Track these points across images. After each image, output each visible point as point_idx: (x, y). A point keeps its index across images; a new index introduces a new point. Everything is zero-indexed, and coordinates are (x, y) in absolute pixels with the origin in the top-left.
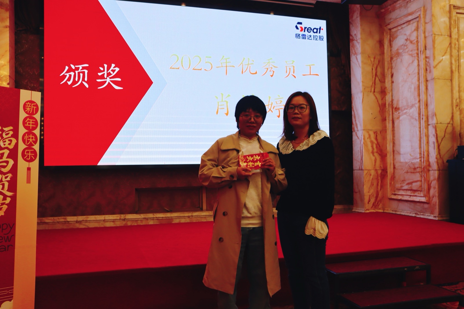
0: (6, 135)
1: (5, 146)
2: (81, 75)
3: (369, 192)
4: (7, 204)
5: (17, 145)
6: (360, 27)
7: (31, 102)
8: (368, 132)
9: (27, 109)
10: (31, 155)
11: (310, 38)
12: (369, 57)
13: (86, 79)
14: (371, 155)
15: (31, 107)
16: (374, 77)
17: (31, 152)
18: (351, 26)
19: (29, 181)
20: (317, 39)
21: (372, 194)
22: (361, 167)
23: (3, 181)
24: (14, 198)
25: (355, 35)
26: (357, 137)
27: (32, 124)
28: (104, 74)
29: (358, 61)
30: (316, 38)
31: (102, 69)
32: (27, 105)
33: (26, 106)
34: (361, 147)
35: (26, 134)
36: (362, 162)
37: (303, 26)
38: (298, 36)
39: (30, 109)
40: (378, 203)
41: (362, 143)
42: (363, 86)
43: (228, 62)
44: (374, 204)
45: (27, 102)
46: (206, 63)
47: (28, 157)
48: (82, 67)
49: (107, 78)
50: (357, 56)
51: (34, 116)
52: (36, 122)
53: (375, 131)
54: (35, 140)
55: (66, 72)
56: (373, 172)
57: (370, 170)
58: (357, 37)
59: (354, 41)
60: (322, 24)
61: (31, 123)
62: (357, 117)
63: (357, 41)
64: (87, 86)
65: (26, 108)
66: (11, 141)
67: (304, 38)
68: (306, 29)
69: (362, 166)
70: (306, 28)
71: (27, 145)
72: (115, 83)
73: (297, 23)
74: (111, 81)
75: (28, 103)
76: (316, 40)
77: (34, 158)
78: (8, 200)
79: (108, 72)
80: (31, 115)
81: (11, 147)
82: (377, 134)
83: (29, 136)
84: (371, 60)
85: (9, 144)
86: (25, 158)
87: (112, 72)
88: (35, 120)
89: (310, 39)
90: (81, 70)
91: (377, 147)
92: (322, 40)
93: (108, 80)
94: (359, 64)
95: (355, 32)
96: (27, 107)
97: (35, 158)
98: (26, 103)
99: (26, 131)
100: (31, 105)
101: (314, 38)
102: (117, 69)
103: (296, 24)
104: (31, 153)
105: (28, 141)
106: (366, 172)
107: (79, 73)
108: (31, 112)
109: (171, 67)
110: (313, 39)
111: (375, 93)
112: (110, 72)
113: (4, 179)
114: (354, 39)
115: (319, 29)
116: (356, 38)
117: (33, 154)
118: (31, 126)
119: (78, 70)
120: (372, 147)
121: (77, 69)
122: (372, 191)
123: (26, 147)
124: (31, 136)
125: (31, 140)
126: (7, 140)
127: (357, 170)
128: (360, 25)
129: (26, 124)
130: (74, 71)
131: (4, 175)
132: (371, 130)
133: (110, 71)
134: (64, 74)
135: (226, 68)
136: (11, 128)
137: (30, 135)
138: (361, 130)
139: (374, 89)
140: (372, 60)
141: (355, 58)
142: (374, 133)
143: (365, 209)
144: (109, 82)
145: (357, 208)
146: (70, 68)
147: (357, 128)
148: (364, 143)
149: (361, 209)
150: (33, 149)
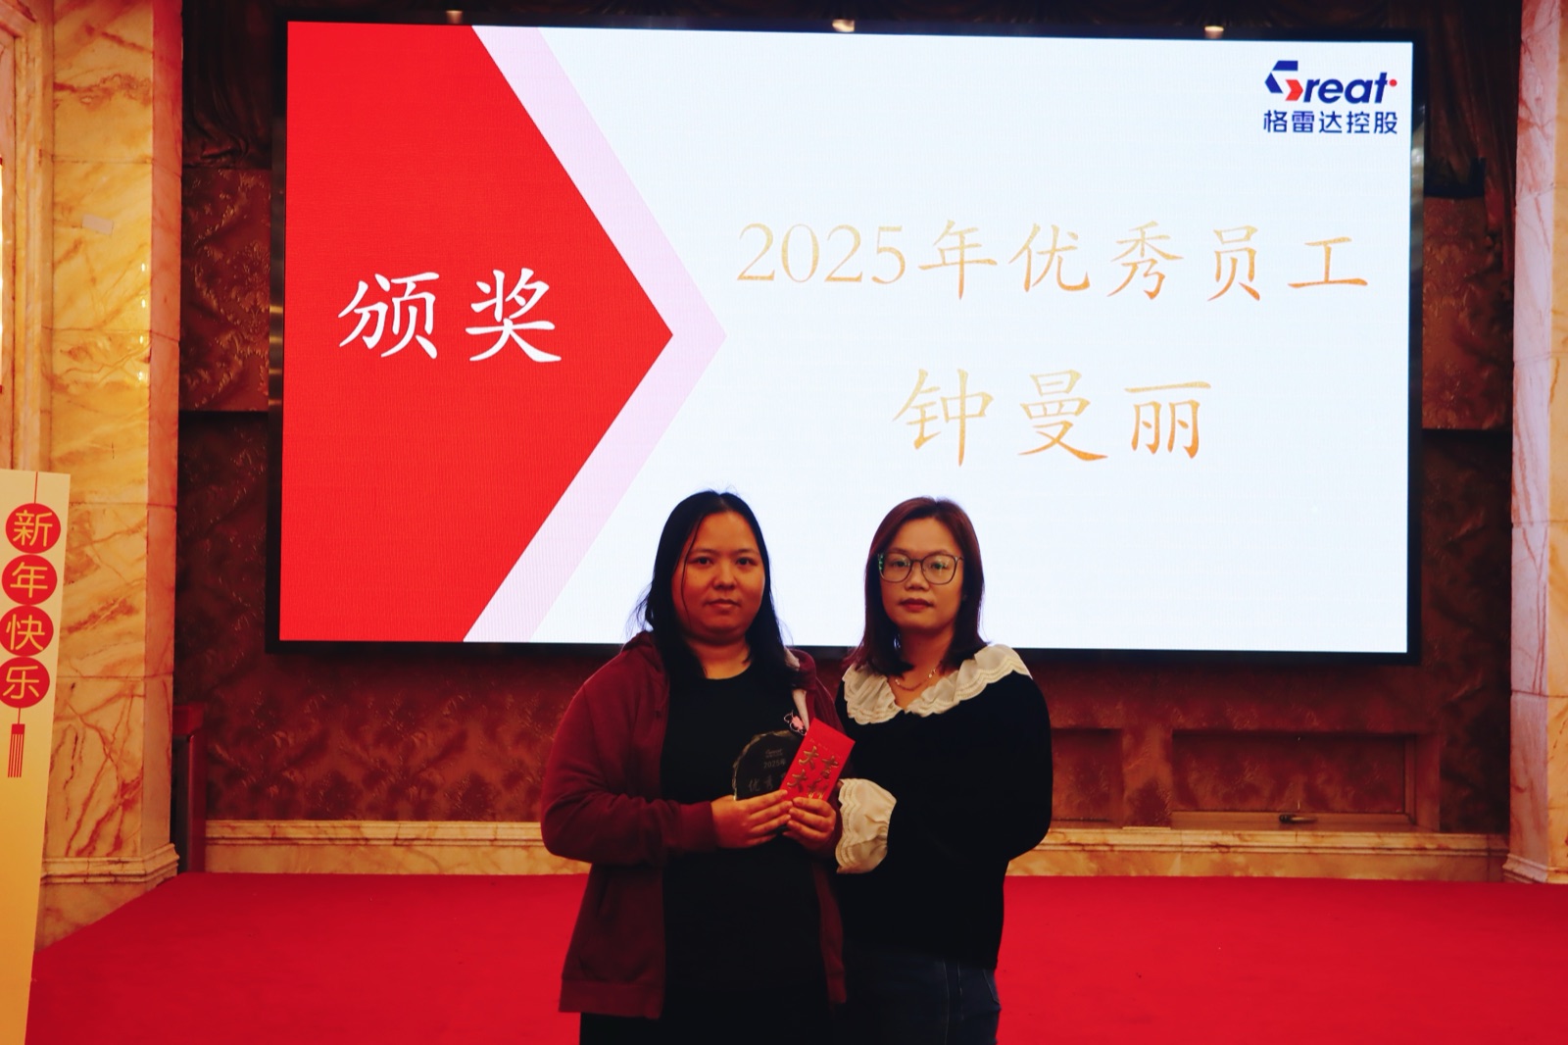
2: (413, 311)
11: (1334, 127)
13: (429, 328)
18: (1525, 59)
20: (1365, 128)
22: (1538, 682)
25: (1538, 100)
26: (1529, 548)
28: (494, 305)
29: (1541, 219)
30: (1362, 126)
31: (485, 288)
34: (1541, 597)
35: (15, 617)
36: (1543, 662)
37: (1302, 77)
38: (1274, 121)
41: (1544, 578)
42: (1557, 328)
43: (969, 246)
46: (880, 251)
48: (417, 283)
49: (506, 321)
50: (1539, 194)
54: (43, 634)
55: (361, 305)
58: (1543, 109)
59: (1531, 131)
60: (1394, 59)
62: (1528, 463)
63: (1542, 128)
64: (431, 351)
67: (1303, 128)
68: (1316, 90)
69: (1541, 678)
70: (1318, 82)
71: (14, 652)
72: (531, 337)
73: (1274, 63)
74: (516, 331)
76: (1362, 131)
79: (508, 299)
83: (23, 622)
87: (521, 300)
89: (1330, 128)
90: (413, 293)
92: (1391, 130)
93: (508, 329)
94: (1545, 232)
101: (1350, 124)
102: (541, 288)
103: (1268, 68)
105: (19, 639)
106: (1556, 706)
107: (404, 306)
109: (744, 272)
110: (1343, 128)
112: (513, 299)
114: (1531, 120)
115: (1377, 82)
116: (1541, 117)
119: (403, 295)
121: (399, 290)
123: (12, 656)
124: (30, 622)
125: (29, 634)
127: (1524, 692)
130: (386, 298)
133: (514, 294)
134: (353, 310)
135: (962, 270)
137: (27, 619)
138: (1543, 522)
141: (1534, 203)
143: (1553, 869)
144: (510, 337)
145: (1522, 859)
146: (374, 286)
147: (1529, 514)
148: (1551, 581)
149: (1536, 864)
150: (36, 662)
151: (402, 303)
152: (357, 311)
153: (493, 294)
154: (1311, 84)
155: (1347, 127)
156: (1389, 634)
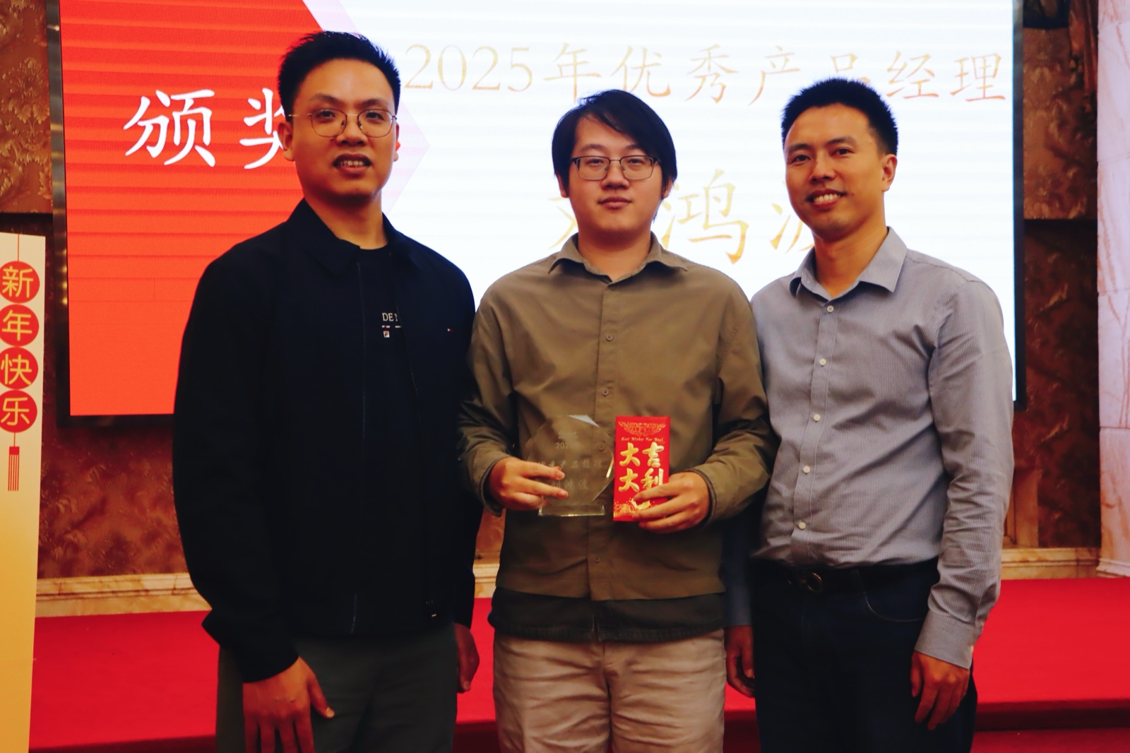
2: (192, 124)
7: (19, 265)
9: (5, 286)
10: (19, 413)
13: (207, 139)
15: (17, 279)
17: (22, 405)
19: (13, 484)
22: (1124, 418)
26: (1114, 312)
27: (23, 327)
28: (264, 119)
31: (257, 104)
32: (8, 274)
33: (4, 278)
34: (1126, 350)
35: (7, 356)
39: (16, 284)
45: (7, 266)
47: (12, 418)
48: (195, 99)
50: (1119, 24)
51: (27, 304)
52: (34, 320)
54: (30, 371)
55: (144, 118)
61: (19, 323)
62: (1112, 244)
64: (210, 159)
65: (4, 283)
69: (1127, 415)
71: (8, 386)
75: (11, 269)
77: (28, 421)
79: (277, 114)
80: (18, 302)
83: (14, 360)
88: (29, 316)
90: (192, 108)
96: (8, 281)
97: (33, 419)
98: (5, 269)
99: (6, 346)
100: (18, 275)
104: (19, 407)
105: (12, 375)
107: (184, 120)
108: (17, 295)
117: (27, 410)
118: (19, 331)
119: (182, 109)
121: (179, 105)
123: (8, 389)
124: (19, 360)
125: (19, 371)
127: (1111, 428)
129: (7, 327)
130: (167, 111)
134: (136, 124)
137: (17, 358)
138: (1126, 289)
141: (1115, 31)
145: (1112, 562)
146: (155, 103)
147: (1114, 284)
149: (1122, 564)
150: (25, 395)
151: (181, 117)
152: (141, 124)
153: (263, 109)
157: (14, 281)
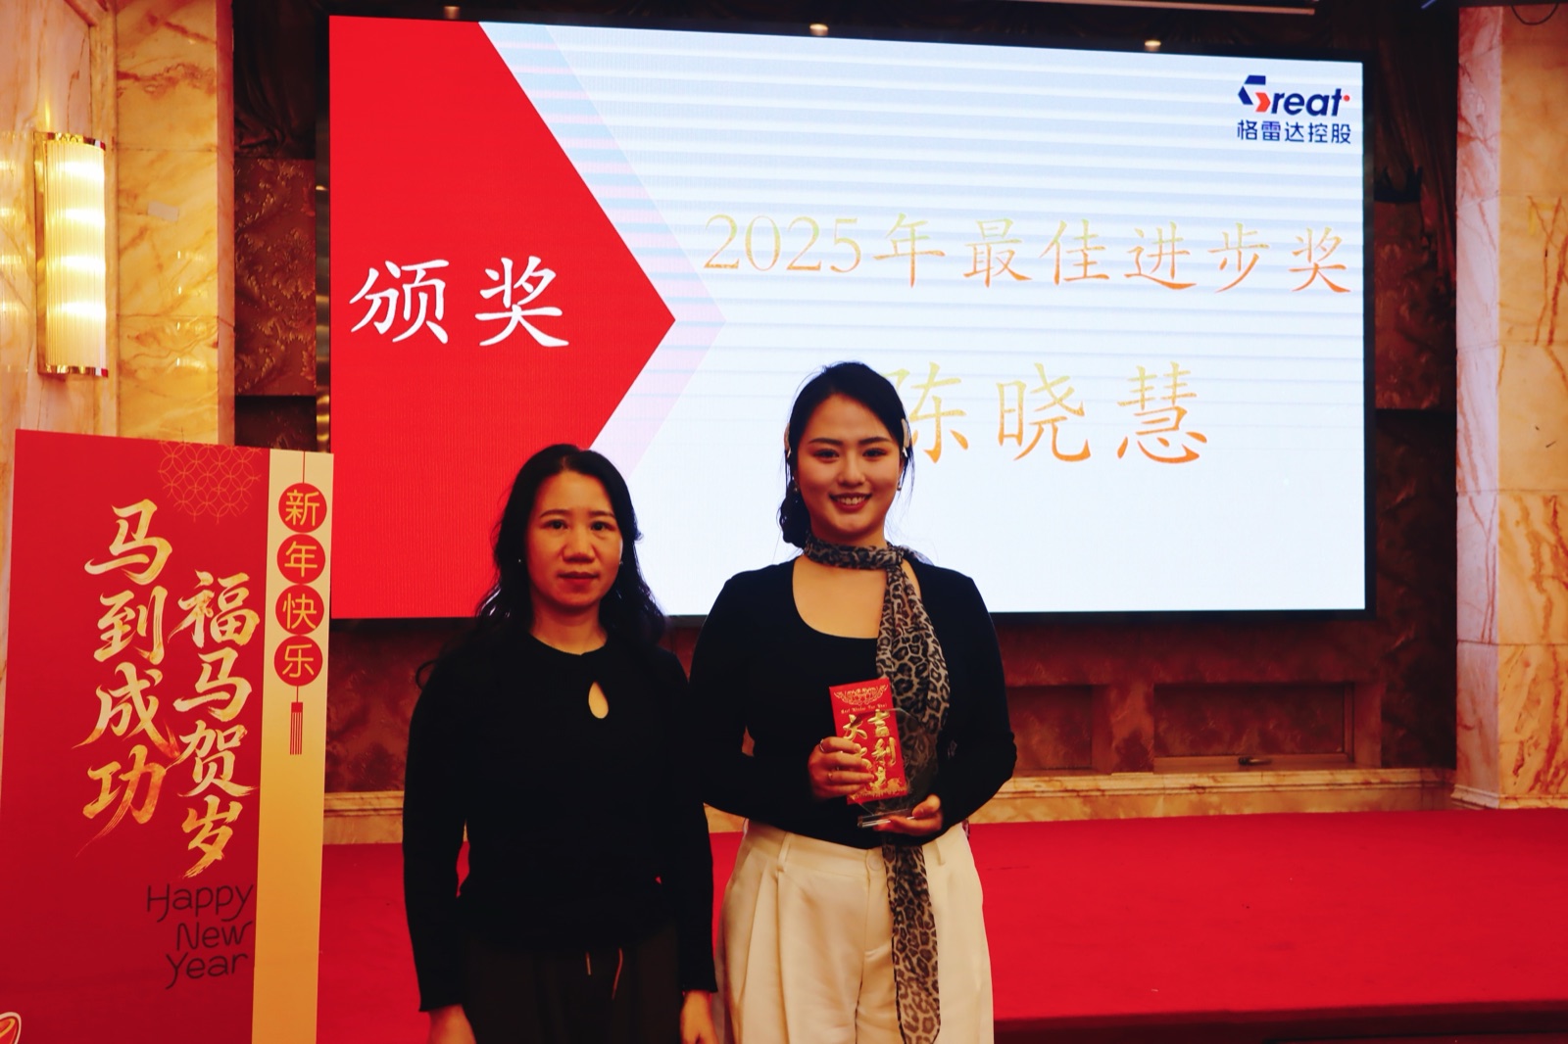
0: (229, 600)
1: (227, 637)
2: (423, 297)
3: (1517, 730)
4: (230, 825)
5: (259, 632)
6: (1500, 87)
7: (304, 488)
8: (1519, 499)
9: (289, 513)
10: (303, 663)
11: (1297, 136)
12: (1534, 204)
13: (439, 313)
14: (1532, 588)
15: (301, 504)
16: (1553, 281)
17: (305, 653)
18: (1464, 81)
19: (296, 747)
20: (1324, 138)
21: (1531, 738)
22: (1487, 631)
23: (218, 751)
24: (251, 804)
25: (1479, 117)
26: (1476, 515)
27: (308, 561)
28: (502, 291)
29: (1485, 222)
30: (1321, 136)
31: (492, 274)
32: (291, 499)
33: (288, 503)
34: (1491, 557)
35: (289, 595)
36: (1492, 615)
37: (1269, 91)
38: (1247, 130)
39: (301, 511)
40: (1556, 774)
41: (1494, 539)
42: (1503, 319)
44: (1542, 778)
45: (291, 489)
47: (294, 670)
48: (427, 270)
49: (514, 307)
50: (1483, 201)
51: (313, 534)
52: (320, 552)
53: (1549, 495)
54: (315, 612)
55: (372, 291)
56: (1537, 655)
57: (1525, 645)
58: (1485, 125)
59: (1472, 143)
60: (1348, 77)
61: (303, 556)
62: (1475, 440)
63: (1484, 141)
64: (443, 336)
65: (288, 510)
66: (242, 619)
67: (1271, 136)
68: (1281, 102)
69: (1490, 630)
70: (1283, 96)
71: (290, 631)
73: (1245, 78)
74: (524, 317)
75: (295, 493)
76: (1321, 141)
77: (312, 673)
78: (236, 809)
79: (517, 285)
80: (302, 531)
81: (243, 639)
82: (1558, 508)
83: (298, 601)
84: (1539, 217)
85: (238, 630)
86: (284, 672)
87: (529, 287)
88: (314, 548)
89: (1294, 137)
90: (423, 280)
91: (1555, 556)
92: (1345, 140)
93: (517, 315)
94: (1490, 236)
95: (1480, 108)
96: (292, 507)
97: (317, 669)
98: (289, 494)
99: (290, 584)
100: (302, 500)
101: (1311, 134)
102: (549, 276)
103: (1241, 82)
104: (303, 656)
105: (295, 617)
106: (1505, 653)
107: (415, 292)
108: (302, 523)
110: (1307, 137)
111: (1555, 348)
112: (522, 286)
113: (221, 745)
114: (1472, 135)
115: (1333, 97)
116: (1483, 132)
117: (311, 659)
118: (303, 566)
119: (413, 281)
120: (1537, 556)
121: (410, 277)
122: (1531, 726)
123: (289, 635)
124: (303, 601)
125: (303, 613)
126: (230, 618)
127: (1471, 642)
128: (1500, 80)
129: (289, 562)
130: (397, 284)
131: (223, 731)
132: (1533, 492)
133: (522, 281)
134: (364, 297)
136: (243, 577)
137: (301, 598)
138: (1491, 491)
139: (1552, 333)
140: (1548, 215)
141: (1477, 208)
142: (1547, 502)
143: (1503, 796)
144: (519, 323)
145: (1470, 789)
146: (384, 273)
147: (1477, 484)
148: (1501, 542)
149: (1485, 793)
150: (309, 641)
151: (413, 290)
152: (369, 297)
153: (502, 280)
154: (1278, 97)
155: (1309, 136)
156: (1350, 594)
157: (298, 507)
